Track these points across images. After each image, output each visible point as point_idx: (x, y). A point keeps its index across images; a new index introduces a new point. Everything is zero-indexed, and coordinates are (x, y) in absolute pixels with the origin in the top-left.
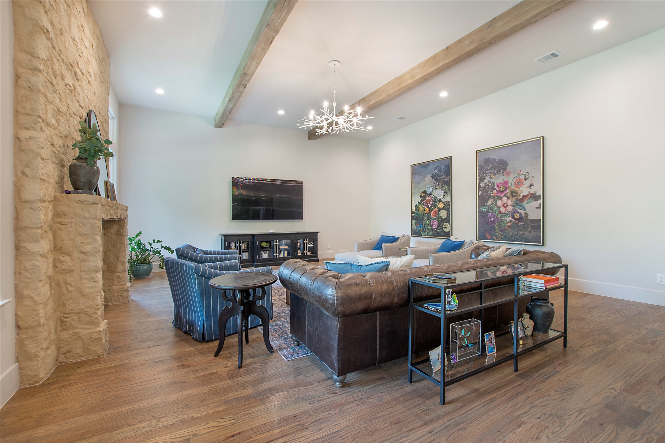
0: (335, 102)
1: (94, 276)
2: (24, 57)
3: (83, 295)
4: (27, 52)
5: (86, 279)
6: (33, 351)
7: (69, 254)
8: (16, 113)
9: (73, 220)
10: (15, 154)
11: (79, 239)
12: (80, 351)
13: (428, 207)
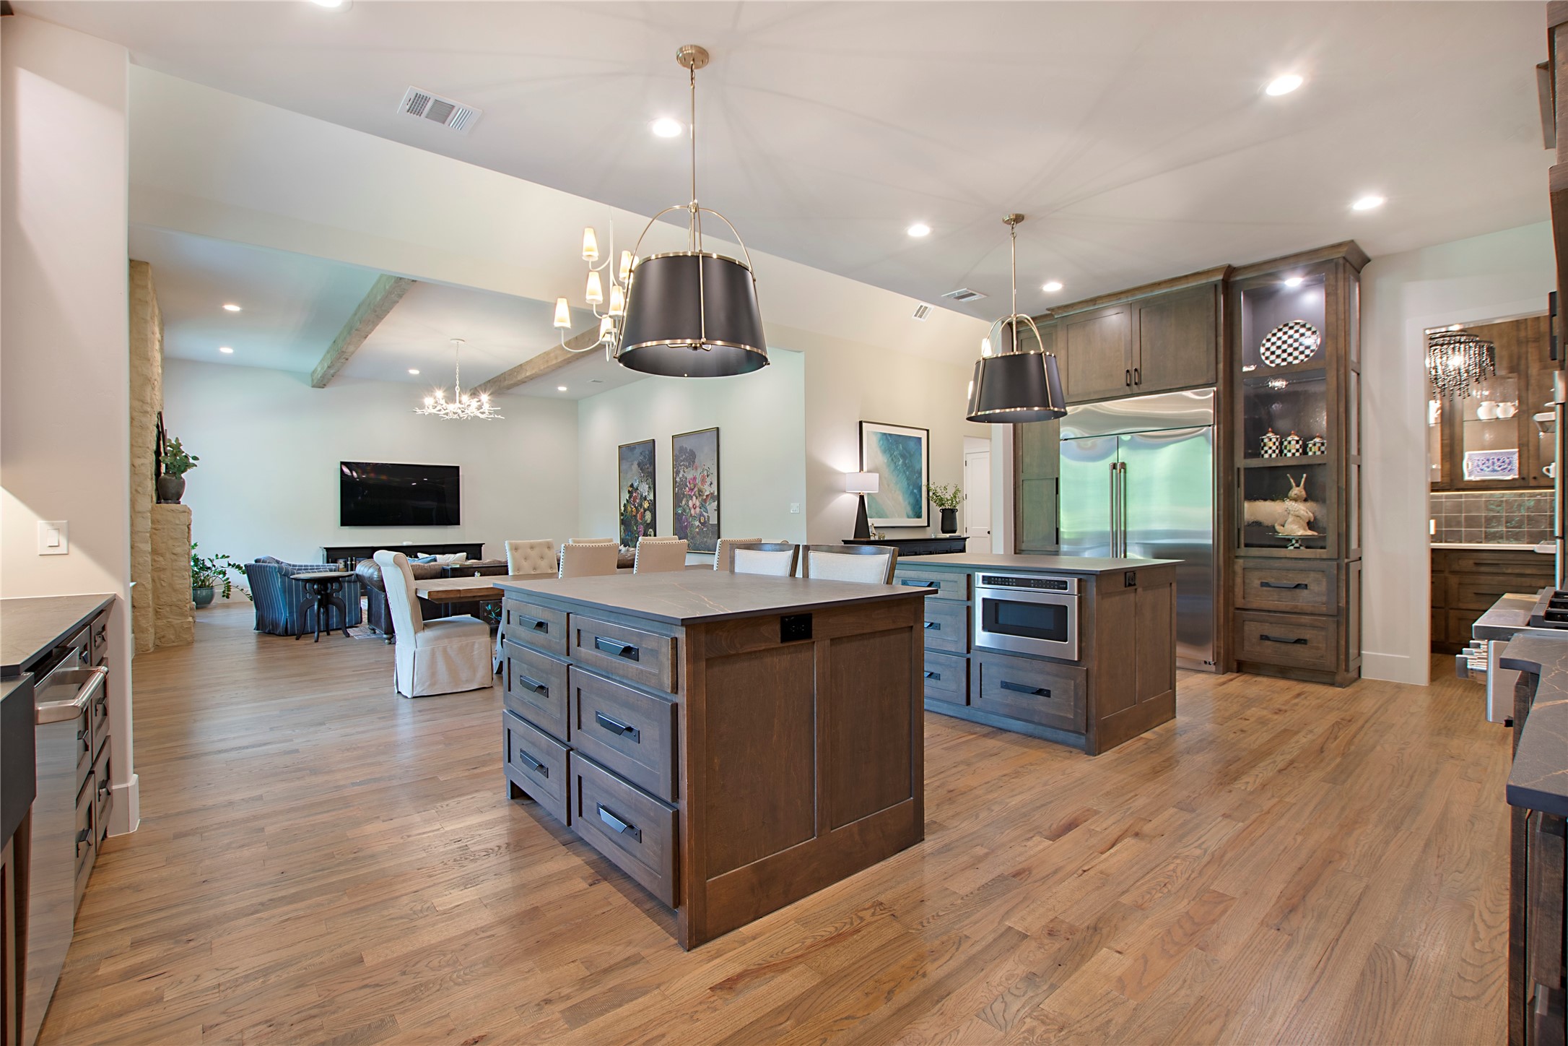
0: (458, 386)
1: (184, 574)
2: (137, 404)
3: (175, 590)
4: (139, 400)
5: (177, 576)
6: (145, 626)
7: (162, 555)
8: (132, 446)
9: (165, 526)
10: (131, 477)
11: (171, 542)
12: (172, 637)
13: (635, 507)
